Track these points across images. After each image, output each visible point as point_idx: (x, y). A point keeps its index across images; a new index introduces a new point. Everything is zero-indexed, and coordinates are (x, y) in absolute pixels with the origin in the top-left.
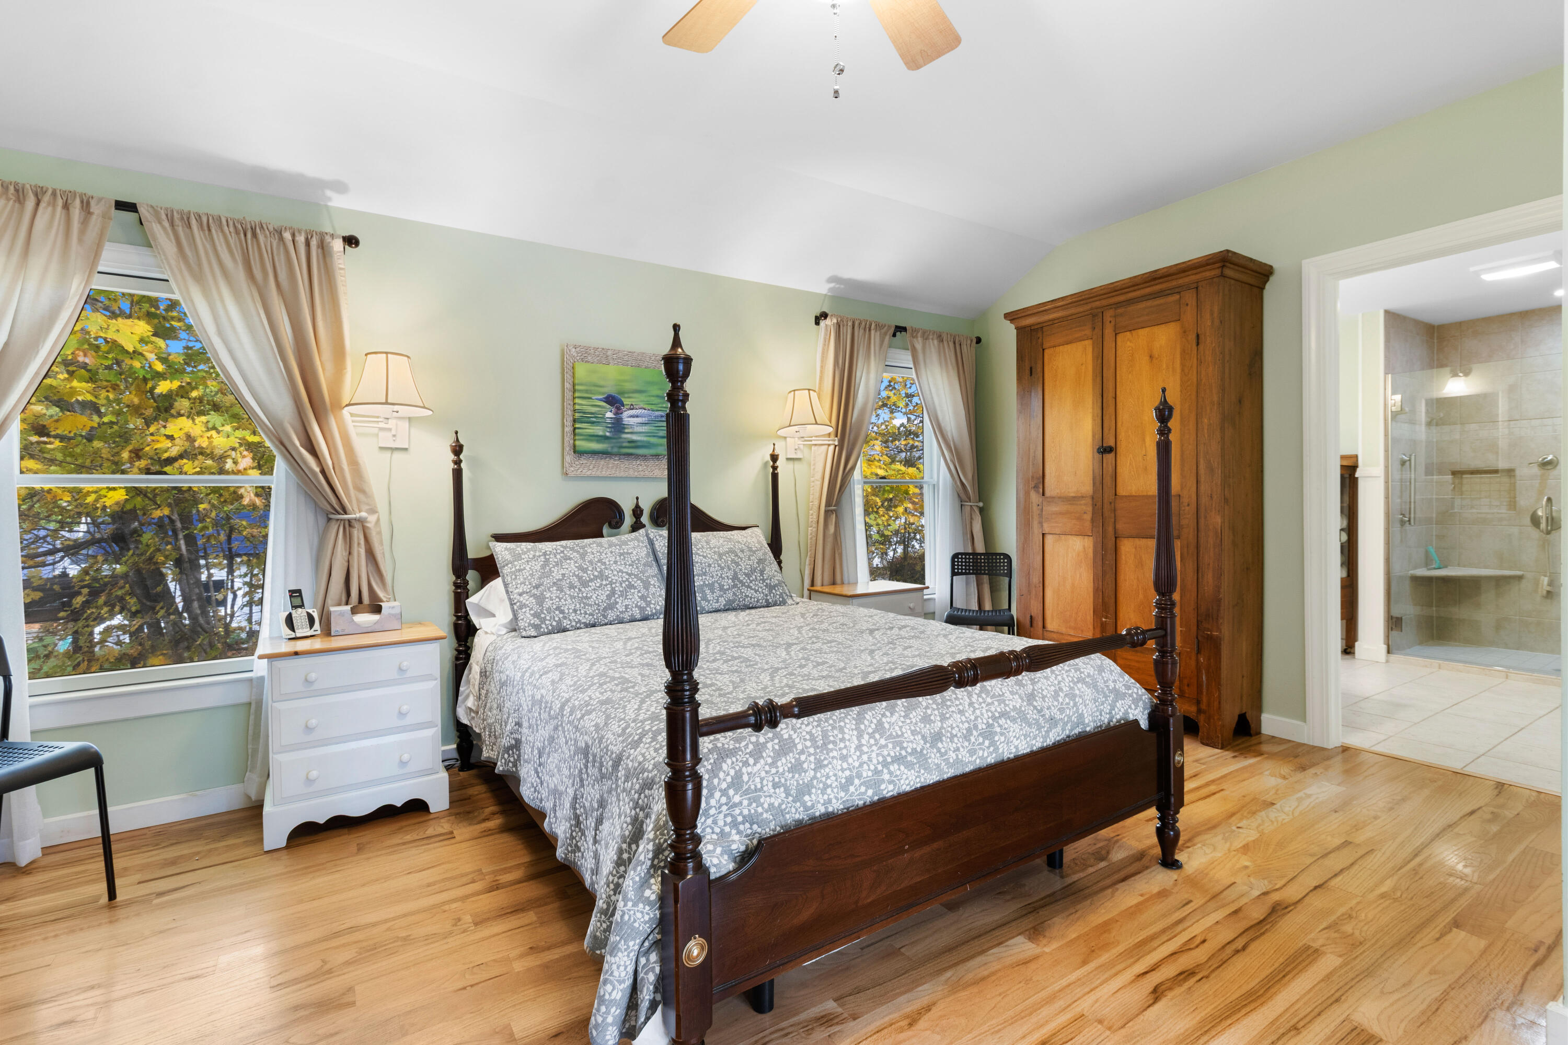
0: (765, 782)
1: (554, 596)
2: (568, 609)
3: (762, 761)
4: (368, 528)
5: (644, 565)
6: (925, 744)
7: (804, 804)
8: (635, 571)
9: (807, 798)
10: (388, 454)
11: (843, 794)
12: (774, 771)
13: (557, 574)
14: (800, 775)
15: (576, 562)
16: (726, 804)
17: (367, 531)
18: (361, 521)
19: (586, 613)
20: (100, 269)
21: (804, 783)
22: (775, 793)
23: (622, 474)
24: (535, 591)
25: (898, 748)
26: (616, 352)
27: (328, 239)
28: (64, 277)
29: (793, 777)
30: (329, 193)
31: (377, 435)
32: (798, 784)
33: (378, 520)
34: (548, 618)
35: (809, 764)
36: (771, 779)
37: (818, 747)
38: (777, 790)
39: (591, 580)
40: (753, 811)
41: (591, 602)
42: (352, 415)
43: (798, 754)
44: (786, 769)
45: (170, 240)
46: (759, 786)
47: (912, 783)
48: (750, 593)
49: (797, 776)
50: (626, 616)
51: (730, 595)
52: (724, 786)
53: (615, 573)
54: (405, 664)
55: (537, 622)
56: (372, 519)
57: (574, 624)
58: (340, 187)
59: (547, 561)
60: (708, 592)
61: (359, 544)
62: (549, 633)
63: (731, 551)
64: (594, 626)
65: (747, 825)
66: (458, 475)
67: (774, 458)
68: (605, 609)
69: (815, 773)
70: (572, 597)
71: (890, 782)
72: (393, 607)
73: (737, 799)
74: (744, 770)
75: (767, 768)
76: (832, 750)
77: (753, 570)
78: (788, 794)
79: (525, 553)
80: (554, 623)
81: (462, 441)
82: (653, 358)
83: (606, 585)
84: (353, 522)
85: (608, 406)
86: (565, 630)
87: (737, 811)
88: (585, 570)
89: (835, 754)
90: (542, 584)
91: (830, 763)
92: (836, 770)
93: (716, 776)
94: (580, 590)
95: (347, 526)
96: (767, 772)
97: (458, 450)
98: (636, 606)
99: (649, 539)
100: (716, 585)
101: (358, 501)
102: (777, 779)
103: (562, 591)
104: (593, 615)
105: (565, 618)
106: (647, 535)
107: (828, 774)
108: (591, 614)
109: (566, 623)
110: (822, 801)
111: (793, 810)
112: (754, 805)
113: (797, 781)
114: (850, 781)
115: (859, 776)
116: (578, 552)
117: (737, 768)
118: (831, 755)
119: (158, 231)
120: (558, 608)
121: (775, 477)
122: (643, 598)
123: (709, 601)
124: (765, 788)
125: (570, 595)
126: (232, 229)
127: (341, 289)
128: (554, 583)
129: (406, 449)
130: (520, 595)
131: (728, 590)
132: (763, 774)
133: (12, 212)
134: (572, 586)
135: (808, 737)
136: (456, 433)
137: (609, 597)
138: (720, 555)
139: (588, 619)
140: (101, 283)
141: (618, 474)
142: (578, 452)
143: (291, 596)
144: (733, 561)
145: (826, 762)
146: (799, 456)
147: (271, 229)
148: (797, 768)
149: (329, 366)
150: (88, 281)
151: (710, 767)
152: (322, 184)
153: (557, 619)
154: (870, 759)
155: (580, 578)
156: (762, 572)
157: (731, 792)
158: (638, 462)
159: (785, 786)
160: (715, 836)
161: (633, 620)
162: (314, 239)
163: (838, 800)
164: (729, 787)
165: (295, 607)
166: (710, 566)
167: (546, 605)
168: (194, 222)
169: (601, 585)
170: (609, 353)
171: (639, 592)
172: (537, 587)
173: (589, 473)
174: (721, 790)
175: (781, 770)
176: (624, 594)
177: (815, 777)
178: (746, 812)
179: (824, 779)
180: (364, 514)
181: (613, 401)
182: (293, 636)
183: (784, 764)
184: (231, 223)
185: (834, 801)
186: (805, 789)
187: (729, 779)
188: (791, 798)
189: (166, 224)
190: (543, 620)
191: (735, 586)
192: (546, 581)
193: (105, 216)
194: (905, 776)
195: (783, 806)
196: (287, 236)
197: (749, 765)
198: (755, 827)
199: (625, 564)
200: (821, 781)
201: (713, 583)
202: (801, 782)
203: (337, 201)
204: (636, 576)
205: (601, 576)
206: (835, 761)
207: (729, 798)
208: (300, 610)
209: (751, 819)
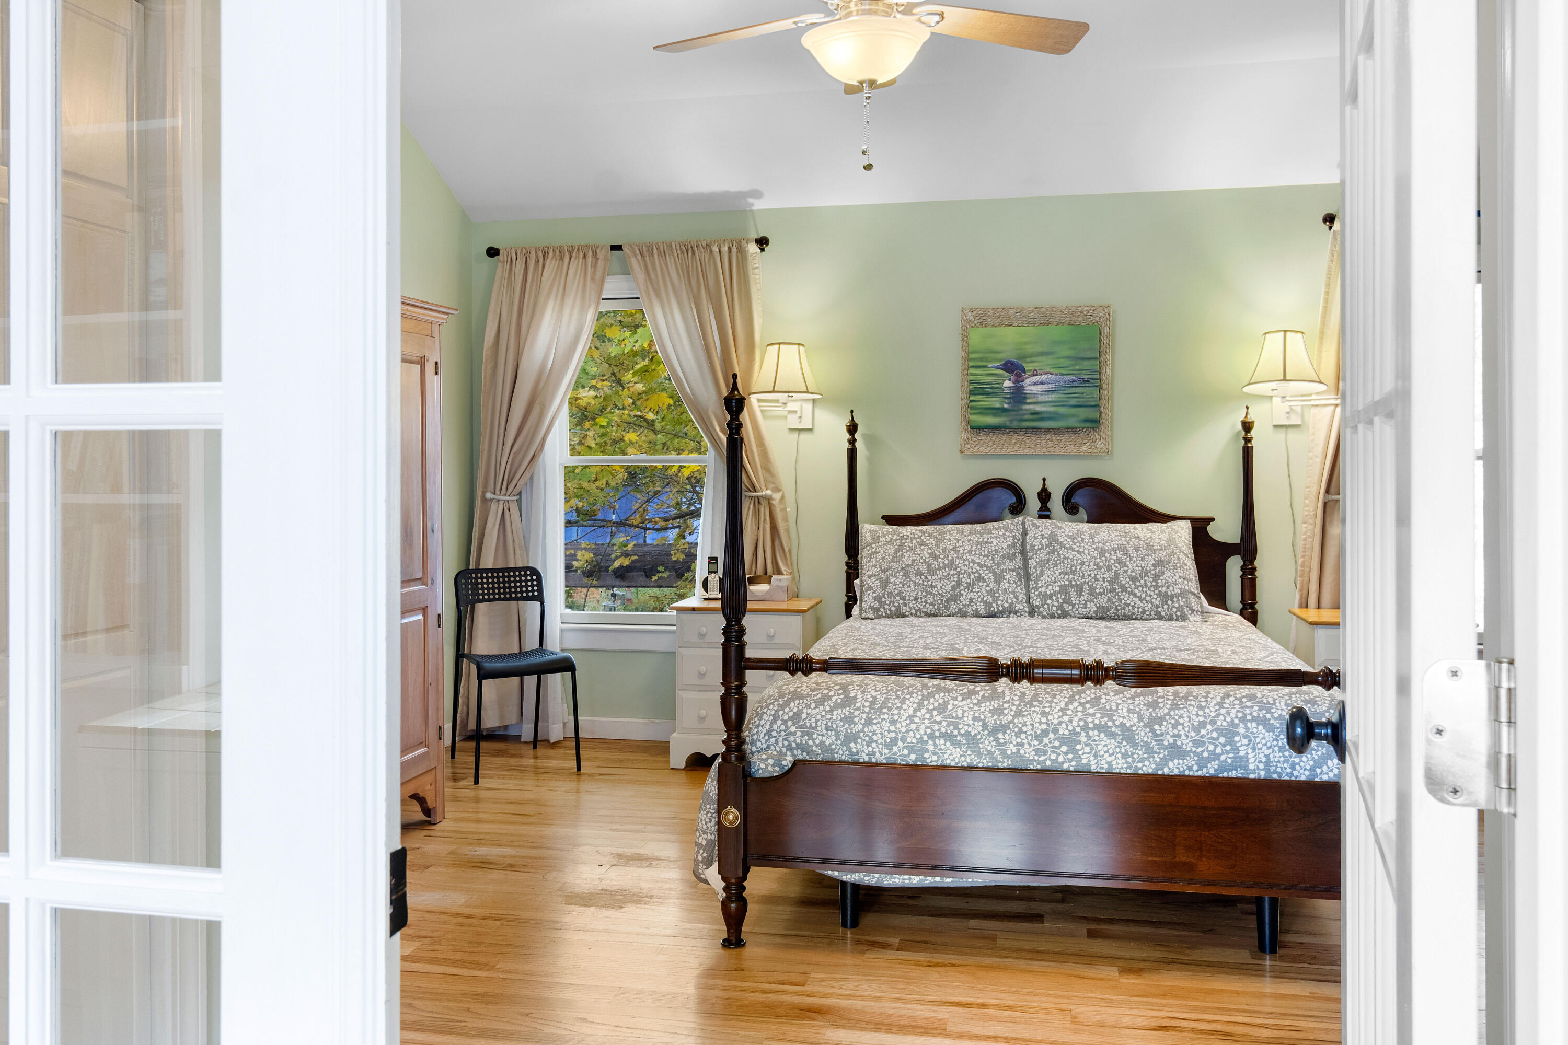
0: (819, 723)
1: (898, 581)
2: (910, 596)
3: (822, 708)
4: (774, 505)
5: (1003, 557)
6: (983, 730)
7: (850, 749)
8: (989, 563)
9: (852, 745)
10: (795, 435)
11: (886, 751)
12: (828, 717)
13: (907, 560)
14: (850, 725)
15: (930, 549)
16: (785, 731)
17: (773, 508)
18: (769, 499)
19: (926, 602)
20: (604, 297)
21: (852, 732)
22: (827, 734)
23: (1027, 451)
24: (882, 575)
25: (952, 728)
26: (1019, 310)
27: (744, 243)
28: (583, 310)
29: (844, 725)
30: (750, 200)
31: (786, 417)
32: (847, 732)
33: (783, 498)
34: (888, 602)
35: (861, 718)
36: (825, 722)
37: (874, 709)
38: (829, 732)
39: (940, 569)
40: (804, 742)
41: (935, 591)
42: (759, 401)
43: (854, 709)
44: (839, 718)
45: (640, 268)
46: (814, 725)
47: (957, 760)
48: (1132, 600)
49: (847, 725)
50: (970, 610)
51: (1103, 601)
52: (786, 717)
53: (966, 563)
54: (772, 630)
55: (877, 605)
56: (777, 496)
57: (914, 611)
58: (757, 194)
59: (902, 545)
60: (1073, 593)
61: (764, 520)
62: (888, 617)
63: (1123, 549)
64: (935, 615)
65: (799, 751)
66: (852, 454)
67: (1247, 426)
68: (948, 600)
69: (864, 727)
70: (916, 584)
71: (934, 753)
72: (780, 580)
73: (793, 729)
74: (805, 710)
75: (823, 713)
76: (884, 713)
77: (1144, 573)
78: (837, 738)
79: (884, 536)
80: (893, 609)
81: (856, 421)
82: (1066, 311)
83: (954, 575)
84: (761, 499)
85: (1007, 374)
86: (904, 616)
87: (792, 739)
88: (935, 557)
89: (886, 717)
90: (890, 569)
91: (879, 723)
92: (883, 729)
93: (783, 710)
94: (926, 578)
95: (756, 502)
96: (822, 716)
97: (852, 429)
98: (982, 601)
99: (1024, 528)
100: (1086, 587)
101: (766, 481)
102: (829, 724)
103: (908, 577)
104: (934, 605)
105: (905, 604)
106: (1023, 524)
107: (875, 731)
108: (931, 604)
109: (905, 609)
110: (866, 752)
111: (841, 752)
112: (806, 737)
113: (846, 729)
114: (894, 741)
115: (904, 740)
116: (935, 538)
117: (800, 708)
118: (882, 717)
119: (635, 264)
120: (899, 594)
121: (1248, 453)
122: (991, 592)
123: (1074, 605)
124: (819, 728)
125: (915, 582)
126: (679, 252)
127: (754, 289)
128: (902, 568)
129: (811, 430)
130: (870, 577)
131: (1101, 594)
132: (819, 717)
133: (558, 265)
134: (919, 573)
135: (870, 699)
136: (852, 412)
137: (954, 588)
138: (1102, 552)
139: (928, 609)
140: (605, 307)
141: (1021, 452)
142: (978, 429)
143: (709, 563)
144: (1118, 561)
145: (875, 721)
146: (1295, 420)
147: (704, 244)
148: (849, 720)
149: (743, 358)
150: (597, 306)
151: (781, 703)
152: (743, 195)
153: (896, 604)
154: (918, 729)
155: (929, 565)
156: (1156, 578)
157: (790, 723)
158: (1048, 437)
159: (836, 730)
160: (775, 753)
161: (978, 616)
162: (734, 246)
163: (882, 754)
164: (789, 719)
165: (710, 572)
166: (1083, 563)
167: (888, 590)
168: (655, 251)
169: (949, 574)
170: (1011, 312)
171: (988, 585)
172: (885, 571)
173: (986, 451)
174: (782, 720)
175: (834, 718)
176: (970, 587)
177: (862, 731)
178: (798, 741)
179: (870, 734)
180: (769, 492)
181: (1012, 368)
182: (706, 597)
183: (838, 714)
184: (678, 246)
185: (878, 754)
186: (854, 737)
187: (791, 714)
188: (839, 742)
189: (639, 257)
190: (883, 604)
191: (1112, 590)
192: (895, 566)
193: (606, 259)
194: (949, 752)
195: (833, 747)
196: (715, 249)
197: (810, 708)
198: (805, 754)
199: (980, 554)
200: (867, 735)
201: (1082, 584)
202: (849, 731)
203: (758, 205)
204: (989, 568)
205: (951, 566)
206: (884, 722)
207: (787, 727)
208: (713, 575)
209: (802, 747)
